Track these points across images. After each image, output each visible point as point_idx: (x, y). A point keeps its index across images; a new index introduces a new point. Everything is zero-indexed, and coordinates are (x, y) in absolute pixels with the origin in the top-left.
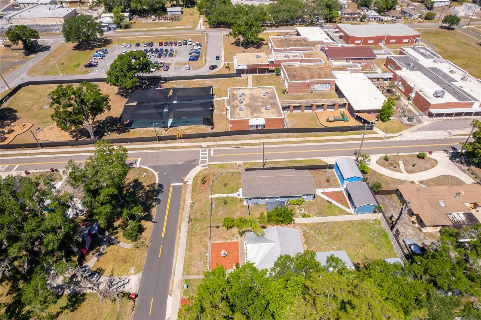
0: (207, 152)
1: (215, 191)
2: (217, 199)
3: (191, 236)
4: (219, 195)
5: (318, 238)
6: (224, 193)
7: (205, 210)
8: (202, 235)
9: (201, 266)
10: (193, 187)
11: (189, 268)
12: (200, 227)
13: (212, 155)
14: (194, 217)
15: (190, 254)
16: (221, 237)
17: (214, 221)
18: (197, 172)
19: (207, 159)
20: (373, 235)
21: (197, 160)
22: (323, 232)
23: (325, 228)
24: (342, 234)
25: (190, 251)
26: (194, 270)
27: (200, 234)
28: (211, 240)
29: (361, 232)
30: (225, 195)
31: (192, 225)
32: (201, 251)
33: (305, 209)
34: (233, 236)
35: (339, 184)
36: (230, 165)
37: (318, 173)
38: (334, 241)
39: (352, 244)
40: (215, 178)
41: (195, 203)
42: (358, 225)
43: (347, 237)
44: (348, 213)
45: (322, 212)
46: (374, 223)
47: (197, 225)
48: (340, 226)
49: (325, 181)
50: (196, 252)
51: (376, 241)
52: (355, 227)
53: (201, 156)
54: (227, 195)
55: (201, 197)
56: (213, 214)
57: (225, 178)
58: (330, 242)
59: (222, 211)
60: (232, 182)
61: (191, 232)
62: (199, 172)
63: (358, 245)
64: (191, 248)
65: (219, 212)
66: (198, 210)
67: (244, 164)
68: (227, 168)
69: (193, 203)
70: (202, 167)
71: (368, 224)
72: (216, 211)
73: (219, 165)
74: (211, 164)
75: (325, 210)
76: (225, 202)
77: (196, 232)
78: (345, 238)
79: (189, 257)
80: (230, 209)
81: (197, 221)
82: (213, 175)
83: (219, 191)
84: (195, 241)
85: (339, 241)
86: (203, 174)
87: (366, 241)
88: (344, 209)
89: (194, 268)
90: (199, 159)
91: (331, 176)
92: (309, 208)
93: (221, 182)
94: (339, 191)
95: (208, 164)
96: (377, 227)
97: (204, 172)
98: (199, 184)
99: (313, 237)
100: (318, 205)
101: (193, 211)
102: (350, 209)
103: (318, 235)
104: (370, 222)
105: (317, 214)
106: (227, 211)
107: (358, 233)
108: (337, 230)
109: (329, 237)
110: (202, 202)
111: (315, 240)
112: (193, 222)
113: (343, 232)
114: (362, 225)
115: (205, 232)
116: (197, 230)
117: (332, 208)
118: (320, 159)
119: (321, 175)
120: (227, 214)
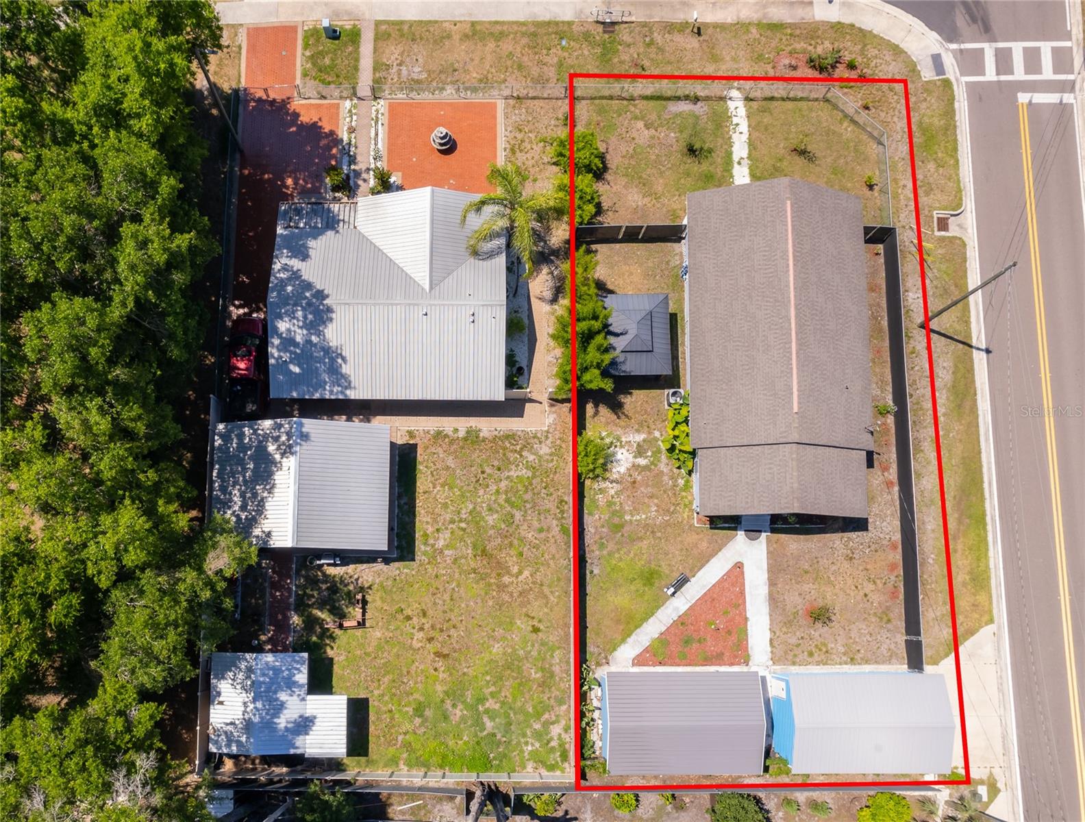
0: (1048, 73)
1: (763, 110)
2: (721, 121)
3: (534, 35)
4: (744, 127)
5: (493, 488)
6: (751, 144)
9: (404, 72)
10: (793, 26)
11: (402, 36)
12: (570, 61)
13: (1023, 98)
14: (626, 38)
15: (456, 37)
16: (520, 136)
17: (601, 111)
18: (895, 37)
19: (990, 74)
20: (491, 715)
21: (987, 30)
22: (518, 515)
23: (541, 530)
24: (502, 587)
25: (466, 36)
26: (392, 53)
27: (541, 63)
28: (512, 102)
29: (508, 666)
30: (740, 150)
31: (587, 36)
32: (466, 71)
33: (646, 468)
35: (794, 664)
36: (949, 179)
37: (875, 582)
38: (475, 547)
39: (451, 610)
40: (851, 111)
41: (701, 38)
42: (543, 669)
43: (491, 603)
44: (615, 649)
45: (622, 535)
46: (549, 742)
47: (586, 53)
48: (546, 590)
49: (820, 603)
50: (462, 53)
51: (458, 713)
52: (534, 653)
53: (1017, 49)
54: (742, 158)
55: (733, 59)
56: (635, 106)
57: (853, 154)
58: (472, 529)
59: (653, 137)
60: (826, 183)
61: (553, 33)
62: (897, 46)
63: (449, 636)
64: (482, 39)
65: (647, 127)
66: (661, 50)
67: (951, 242)
68: (923, 162)
69: (699, 29)
70: (930, 60)
71: (546, 716)
72: (654, 117)
73: (947, 130)
74: (956, 93)
75: (632, 555)
76: (701, 149)
77: (554, 50)
78: (483, 593)
79: (445, 34)
80: (663, 169)
81: (604, 49)
82: (870, 105)
83: (766, 129)
84: (511, 49)
85: (473, 564)
86: (878, 61)
87: (464, 674)
88: (633, 637)
89: (402, 54)
90: (996, 41)
91: (855, 642)
92: (647, 486)
93: (828, 134)
94: (747, 648)
95: (957, 80)
96: (527, 743)
97: (894, 63)
98: (810, 48)
99: (499, 469)
100: (669, 529)
101: (656, 34)
102: (633, 665)
103: (506, 492)
104: (553, 723)
105: (614, 513)
106: (653, 157)
107: (504, 654)
108: (526, 573)
109: (491, 532)
110: (708, 65)
111: (483, 472)
112: (598, 38)
113: (511, 595)
114: (542, 685)
115: (548, 80)
116: (560, 52)
117: (645, 585)
118: (991, 621)
119: (866, 595)
120: (632, 157)
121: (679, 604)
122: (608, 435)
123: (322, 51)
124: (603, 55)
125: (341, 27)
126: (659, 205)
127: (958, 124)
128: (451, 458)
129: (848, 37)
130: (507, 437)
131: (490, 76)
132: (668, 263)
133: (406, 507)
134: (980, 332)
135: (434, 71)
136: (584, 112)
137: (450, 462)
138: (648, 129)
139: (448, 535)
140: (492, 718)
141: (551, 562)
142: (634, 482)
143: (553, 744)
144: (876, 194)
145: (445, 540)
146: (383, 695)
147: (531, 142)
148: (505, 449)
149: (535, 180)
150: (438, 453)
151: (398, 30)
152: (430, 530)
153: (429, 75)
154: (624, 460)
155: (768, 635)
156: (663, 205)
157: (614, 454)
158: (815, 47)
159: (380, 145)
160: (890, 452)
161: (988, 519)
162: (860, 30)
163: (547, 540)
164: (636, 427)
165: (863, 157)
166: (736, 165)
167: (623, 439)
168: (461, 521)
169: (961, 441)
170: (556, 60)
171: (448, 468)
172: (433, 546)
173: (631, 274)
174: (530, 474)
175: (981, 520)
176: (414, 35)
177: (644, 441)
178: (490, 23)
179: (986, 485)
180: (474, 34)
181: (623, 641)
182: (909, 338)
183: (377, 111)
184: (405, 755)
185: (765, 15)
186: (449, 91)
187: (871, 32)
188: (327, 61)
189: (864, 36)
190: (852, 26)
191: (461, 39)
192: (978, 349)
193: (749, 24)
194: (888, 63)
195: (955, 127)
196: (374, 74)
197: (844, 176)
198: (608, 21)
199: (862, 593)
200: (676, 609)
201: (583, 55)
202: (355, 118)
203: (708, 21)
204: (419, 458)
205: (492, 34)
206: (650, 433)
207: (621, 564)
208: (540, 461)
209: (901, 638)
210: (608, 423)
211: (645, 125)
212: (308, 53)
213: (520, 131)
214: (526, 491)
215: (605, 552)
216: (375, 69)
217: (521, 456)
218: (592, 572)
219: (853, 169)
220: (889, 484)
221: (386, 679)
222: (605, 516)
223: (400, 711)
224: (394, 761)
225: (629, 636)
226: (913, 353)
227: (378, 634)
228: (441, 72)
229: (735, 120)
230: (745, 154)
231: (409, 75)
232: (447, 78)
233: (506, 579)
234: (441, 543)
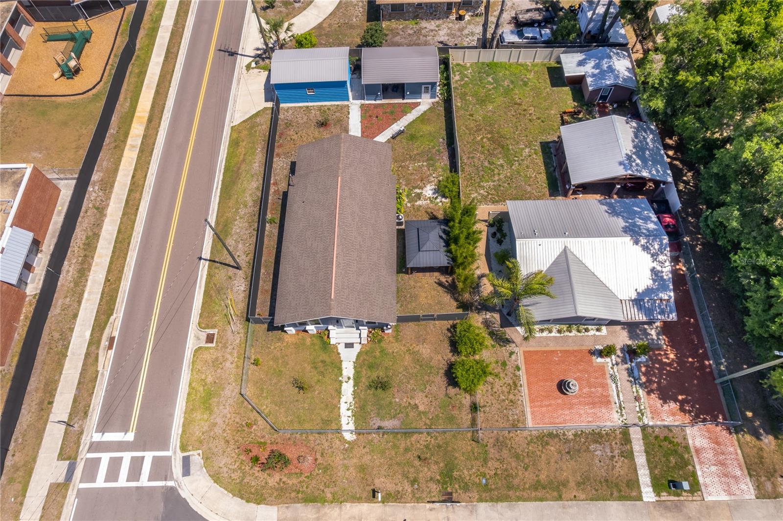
1: (326, 422)
2: (360, 414)
3: (510, 487)
4: (343, 407)
5: (501, 176)
6: (339, 392)
7: (407, 450)
8: (505, 453)
9: (608, 450)
10: (296, 500)
12: (478, 463)
13: (130, 437)
14: (434, 487)
15: (572, 484)
16: (511, 397)
19: (149, 456)
21: (140, 496)
22: (486, 164)
23: (473, 158)
25: (564, 486)
27: (501, 461)
28: (521, 426)
29: (483, 101)
30: (348, 389)
31: (466, 488)
32: (560, 452)
33: (415, 188)
34: (504, 364)
35: (338, 105)
36: (199, 370)
37: (291, 139)
38: (508, 149)
39: (516, 122)
40: (261, 422)
41: (372, 487)
42: (466, 100)
43: (496, 126)
44: (430, 109)
45: (427, 155)
46: (460, 74)
47: (466, 472)
48: (467, 132)
49: (321, 129)
50: (565, 468)
51: (506, 83)
52: (471, 106)
53: (122, 482)
54: (346, 382)
55: (347, 468)
56: (426, 424)
57: (265, 387)
58: (511, 157)
59: (412, 398)
60: (287, 364)
61: (493, 490)
62: (215, 482)
63: (516, 112)
64: (551, 482)
65: (416, 406)
66: (405, 476)
67: (208, 325)
68: (215, 382)
69: (374, 496)
70: (192, 472)
71: (462, 83)
72: (411, 414)
73: (192, 410)
74: (179, 440)
75: (422, 147)
76: (376, 388)
77: (492, 473)
78: (501, 130)
79: (582, 486)
80: (404, 373)
81: (452, 476)
82: (246, 429)
83: (327, 405)
84: (526, 473)
85: (508, 142)
86: (233, 467)
87: (505, 98)
88: (420, 114)
89: (614, 467)
90: (137, 488)
91: (305, 114)
92: (414, 179)
93: (281, 402)
94: (361, 110)
95: (175, 453)
96: (471, 73)
97: (221, 465)
98: (285, 479)
99: (500, 185)
100: (402, 159)
101: (409, 490)
102: (420, 103)
103: (494, 175)
104: (459, 80)
105: (433, 165)
106: (411, 382)
107: (486, 106)
108: (479, 138)
109: (500, 156)
110: (368, 462)
111: (509, 184)
112: (457, 486)
113: (485, 130)
114: (465, 94)
115: (495, 445)
116: (487, 471)
117: (415, 135)
118: (232, 127)
119: (297, 134)
120: (427, 382)
121: (396, 127)
122: (438, 203)
123: (679, 470)
124: (451, 470)
125: (670, 494)
126: (408, 345)
127: (183, 415)
128: (529, 190)
129: (253, 490)
130: (497, 202)
131: (540, 448)
132: (402, 305)
133: (550, 166)
134: (202, 270)
135: (585, 451)
136: (465, 418)
137: (529, 189)
138: (416, 404)
139: (524, 154)
140: (490, 82)
141: (465, 143)
142: (421, 181)
143: (458, 73)
144: (253, 357)
145: (525, 152)
146: (544, 89)
147: (503, 392)
148: (498, 196)
149: (497, 362)
150: (537, 192)
151: (621, 491)
152: (534, 156)
153: (588, 448)
154: (428, 191)
155: (350, 116)
156: (404, 345)
157: (434, 193)
158: (280, 480)
159: (614, 386)
160: (272, 200)
161: (222, 171)
162: (242, 498)
163: (469, 153)
164: (421, 209)
165: (258, 385)
166: (352, 377)
167: (429, 202)
168: (518, 161)
169: (229, 208)
170: (490, 464)
171: (529, 185)
172: (531, 149)
173: (426, 298)
174: (481, 183)
175: (227, 169)
176: (608, 487)
177: (416, 201)
178: (546, 500)
179: (220, 187)
180: (558, 487)
181: (425, 112)
182: (249, 262)
183: (622, 415)
184: (529, 68)
185: (318, 511)
186: (570, 433)
187: (234, 495)
188: (673, 460)
189: (240, 491)
190: (248, 501)
191: (568, 482)
192: (205, 260)
193: (332, 502)
194: (226, 465)
195: (185, 413)
196: (632, 448)
197: (275, 369)
198: (449, 504)
199: (299, 134)
200: (397, 125)
201: (468, 470)
202: (638, 409)
203: (366, 504)
204: (547, 190)
205: (544, 488)
206: (413, 205)
207: (428, 143)
208: (477, 190)
209: (281, 116)
210: (438, 210)
211: (418, 407)
212: (690, 467)
213: (511, 401)
214: (483, 175)
215: (437, 148)
216: (631, 452)
217: (487, 192)
218: (444, 139)
219: (267, 375)
220: (275, 184)
221: (545, 95)
222: (438, 164)
223: (534, 83)
224: (534, 65)
225: (422, 114)
226: (249, 253)
227: (552, 112)
228: (579, 451)
229: (350, 413)
230: (344, 386)
231: (603, 448)
232: (574, 446)
233: (489, 136)
234: (527, 150)
